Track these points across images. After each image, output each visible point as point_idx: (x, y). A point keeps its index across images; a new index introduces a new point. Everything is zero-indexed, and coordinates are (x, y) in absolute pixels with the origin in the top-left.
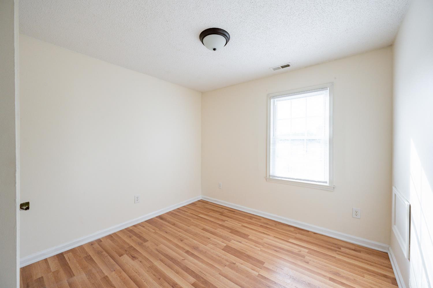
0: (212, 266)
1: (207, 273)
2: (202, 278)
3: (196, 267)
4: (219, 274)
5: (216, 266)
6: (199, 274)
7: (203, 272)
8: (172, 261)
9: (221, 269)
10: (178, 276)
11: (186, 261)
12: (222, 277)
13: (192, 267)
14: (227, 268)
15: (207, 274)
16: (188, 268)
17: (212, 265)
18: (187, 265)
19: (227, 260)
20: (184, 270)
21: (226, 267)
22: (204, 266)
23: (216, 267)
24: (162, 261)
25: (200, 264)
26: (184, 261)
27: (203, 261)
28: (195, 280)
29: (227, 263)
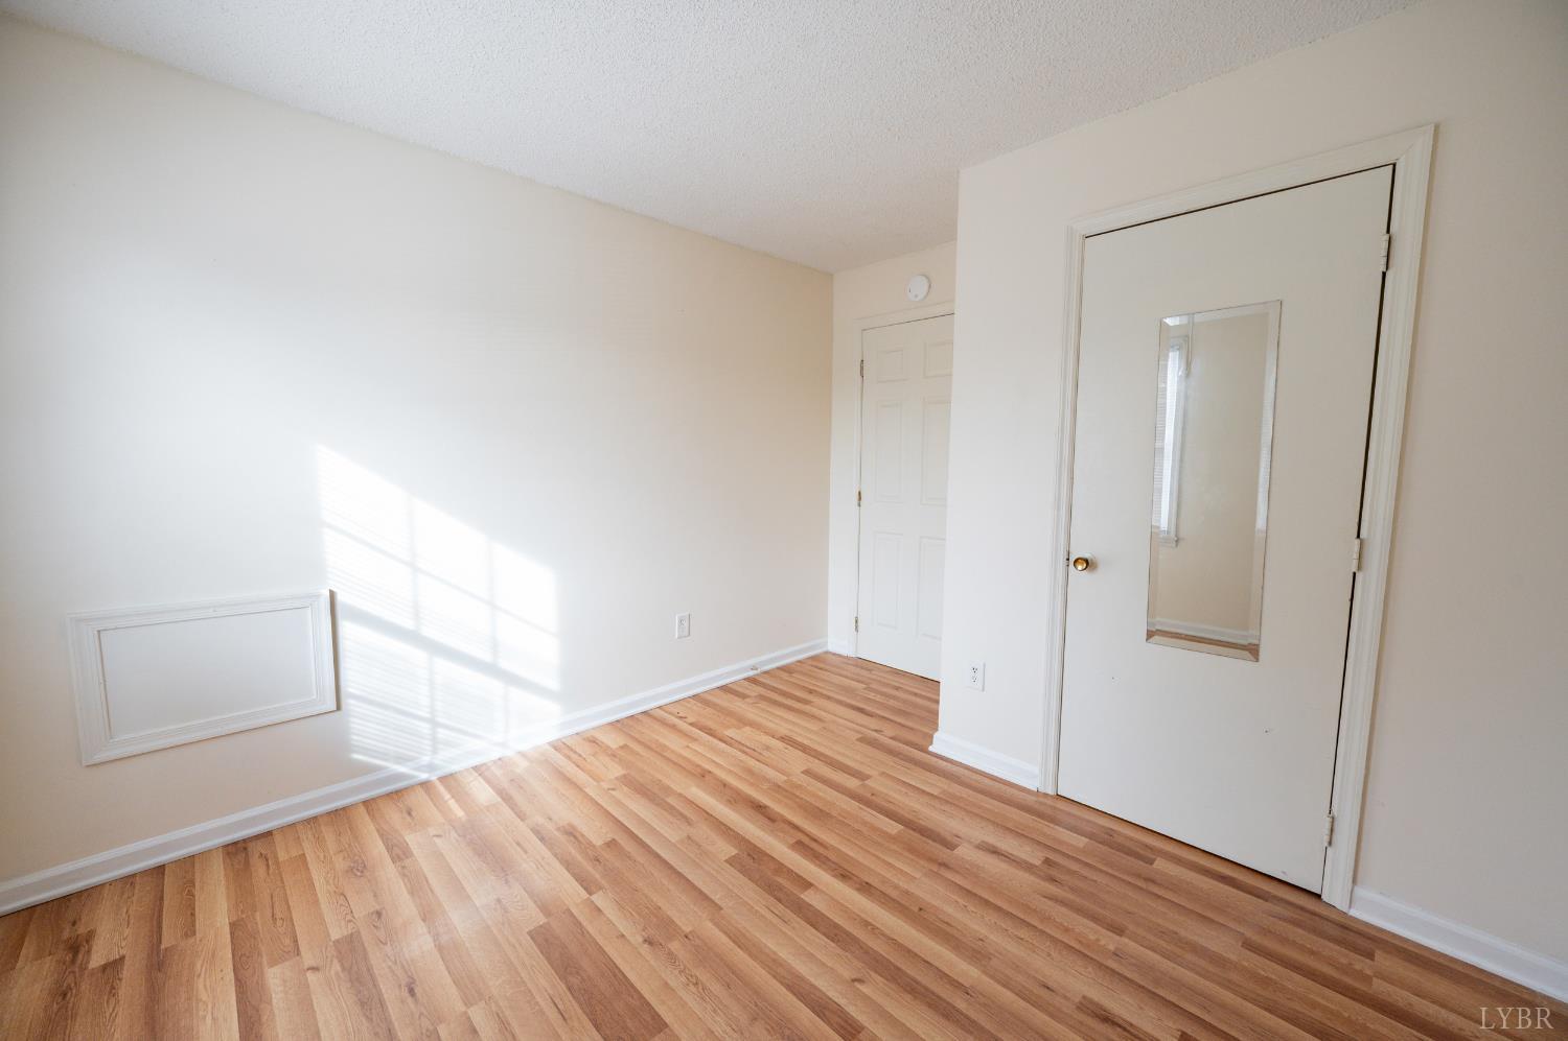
0: (740, 939)
1: (762, 916)
2: (780, 901)
3: (802, 943)
4: (721, 909)
5: (724, 939)
6: (789, 914)
7: (775, 920)
8: (908, 976)
9: (710, 925)
10: (863, 915)
11: (847, 974)
12: (716, 898)
13: (814, 940)
14: (684, 928)
15: (763, 913)
16: (833, 941)
17: (739, 947)
18: (839, 951)
19: (672, 958)
20: (848, 934)
21: (687, 929)
22: (771, 944)
23: (725, 933)
24: (956, 985)
25: (784, 954)
26: (859, 976)
27: (773, 965)
28: (802, 896)
29: (675, 946)
